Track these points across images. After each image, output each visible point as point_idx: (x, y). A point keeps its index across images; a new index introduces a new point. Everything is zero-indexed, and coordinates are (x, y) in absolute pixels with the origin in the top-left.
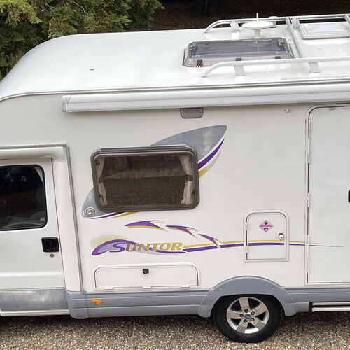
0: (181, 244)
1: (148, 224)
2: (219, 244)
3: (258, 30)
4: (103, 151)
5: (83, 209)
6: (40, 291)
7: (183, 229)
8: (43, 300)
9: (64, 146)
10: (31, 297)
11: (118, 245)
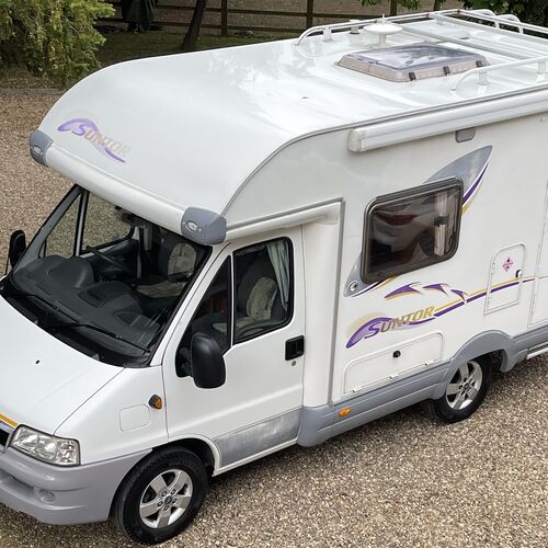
0: (432, 308)
1: (407, 289)
2: (466, 298)
3: (383, 36)
4: (379, 199)
5: (346, 286)
6: (273, 421)
7: (438, 287)
8: (275, 432)
9: (340, 200)
10: (263, 432)
11: (374, 326)
